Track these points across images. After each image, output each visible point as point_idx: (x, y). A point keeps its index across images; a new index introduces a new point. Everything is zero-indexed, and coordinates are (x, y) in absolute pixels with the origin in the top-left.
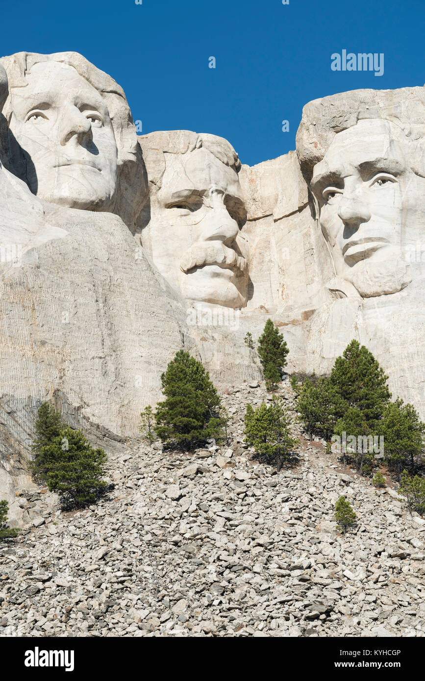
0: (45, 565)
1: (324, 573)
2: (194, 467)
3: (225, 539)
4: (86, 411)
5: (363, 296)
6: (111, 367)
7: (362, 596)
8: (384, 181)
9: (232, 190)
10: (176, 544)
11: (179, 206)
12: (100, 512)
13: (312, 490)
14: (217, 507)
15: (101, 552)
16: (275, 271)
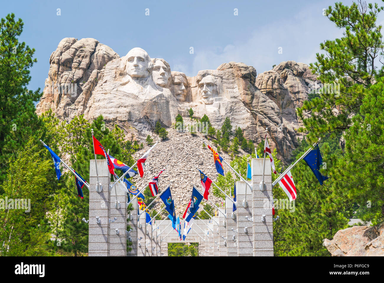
0: (160, 150)
1: (202, 156)
2: (181, 135)
3: (186, 149)
4: (164, 122)
5: (206, 104)
6: (167, 115)
7: (207, 161)
8: (210, 86)
9: (185, 82)
10: (179, 149)
11: (176, 84)
12: (167, 141)
13: (199, 140)
14: (185, 143)
15: (168, 149)
16: (190, 96)
